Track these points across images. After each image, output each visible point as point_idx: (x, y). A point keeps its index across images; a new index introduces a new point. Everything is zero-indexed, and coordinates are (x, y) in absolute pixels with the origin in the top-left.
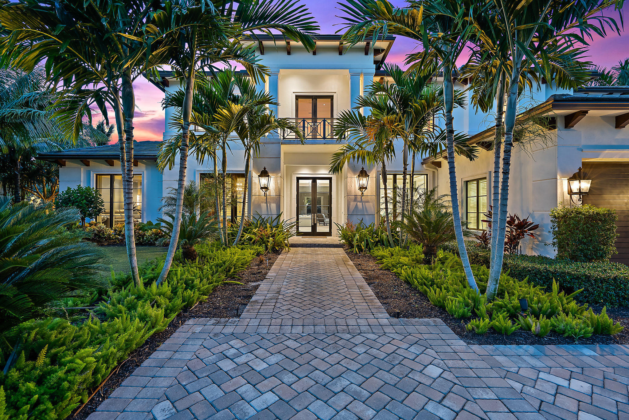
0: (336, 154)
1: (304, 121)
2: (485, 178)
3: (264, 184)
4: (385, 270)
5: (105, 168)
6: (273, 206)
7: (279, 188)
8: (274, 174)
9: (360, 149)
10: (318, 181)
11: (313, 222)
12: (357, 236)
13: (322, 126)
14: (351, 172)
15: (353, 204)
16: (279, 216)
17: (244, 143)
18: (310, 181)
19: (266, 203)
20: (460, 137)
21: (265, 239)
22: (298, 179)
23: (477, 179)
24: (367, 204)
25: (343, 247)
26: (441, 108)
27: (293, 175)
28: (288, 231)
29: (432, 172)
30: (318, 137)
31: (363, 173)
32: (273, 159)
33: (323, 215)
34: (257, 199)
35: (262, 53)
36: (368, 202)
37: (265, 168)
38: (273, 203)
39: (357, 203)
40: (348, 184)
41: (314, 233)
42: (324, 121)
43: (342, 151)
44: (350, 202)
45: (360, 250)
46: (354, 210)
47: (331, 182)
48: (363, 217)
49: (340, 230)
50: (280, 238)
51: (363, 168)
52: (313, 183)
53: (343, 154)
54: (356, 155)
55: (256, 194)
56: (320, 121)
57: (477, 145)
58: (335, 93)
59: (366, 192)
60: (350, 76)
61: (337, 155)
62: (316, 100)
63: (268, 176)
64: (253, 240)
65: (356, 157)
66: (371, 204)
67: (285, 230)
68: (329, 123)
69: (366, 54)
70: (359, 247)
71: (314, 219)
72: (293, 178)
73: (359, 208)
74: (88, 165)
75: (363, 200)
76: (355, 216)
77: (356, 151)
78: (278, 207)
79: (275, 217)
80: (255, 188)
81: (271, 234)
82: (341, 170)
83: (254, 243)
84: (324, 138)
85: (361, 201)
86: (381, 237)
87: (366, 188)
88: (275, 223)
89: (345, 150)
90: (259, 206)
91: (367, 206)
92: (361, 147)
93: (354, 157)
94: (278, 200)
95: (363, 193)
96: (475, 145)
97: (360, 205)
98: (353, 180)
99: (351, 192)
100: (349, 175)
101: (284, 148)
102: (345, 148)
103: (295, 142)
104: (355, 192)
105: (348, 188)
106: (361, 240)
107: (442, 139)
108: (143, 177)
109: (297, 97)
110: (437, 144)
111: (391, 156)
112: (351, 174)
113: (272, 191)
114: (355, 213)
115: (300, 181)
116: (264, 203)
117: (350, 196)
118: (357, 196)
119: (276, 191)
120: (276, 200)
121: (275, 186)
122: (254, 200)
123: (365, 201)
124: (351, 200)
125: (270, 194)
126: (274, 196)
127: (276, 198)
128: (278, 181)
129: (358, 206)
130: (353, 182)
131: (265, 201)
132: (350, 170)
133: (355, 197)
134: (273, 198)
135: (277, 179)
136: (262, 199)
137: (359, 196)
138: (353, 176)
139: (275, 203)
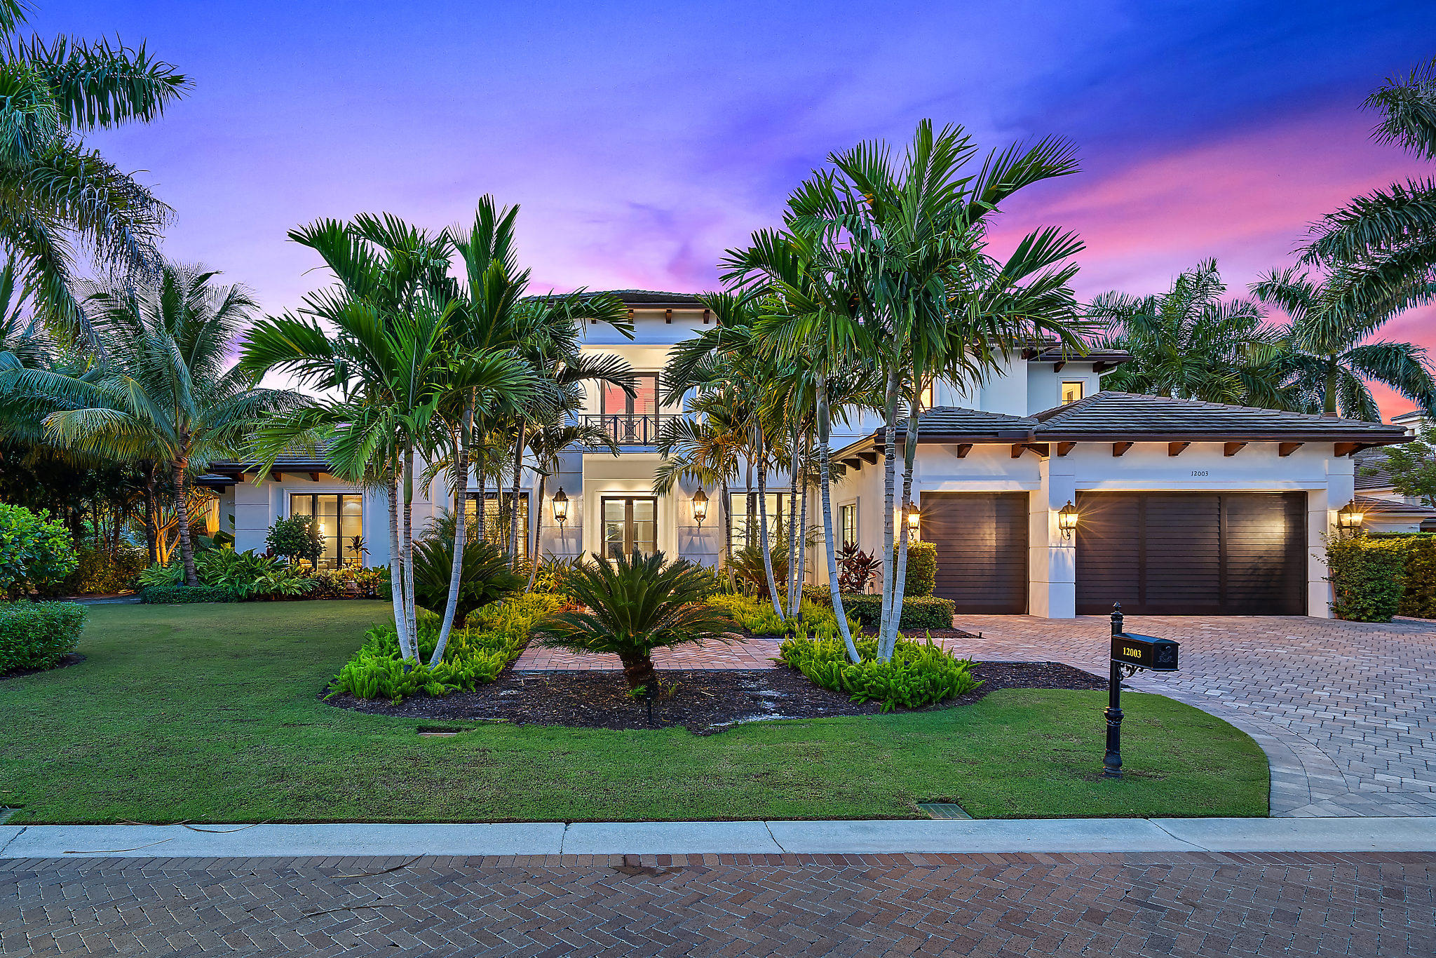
1: (614, 419)
3: (559, 511)
5: (306, 485)
6: (572, 542)
7: (579, 516)
8: (573, 497)
10: (635, 502)
13: (642, 427)
14: (683, 493)
15: (686, 539)
17: (538, 459)
18: (623, 502)
19: (562, 537)
22: (604, 499)
23: (851, 505)
24: (706, 538)
27: (596, 494)
30: (636, 442)
31: (701, 495)
32: (572, 475)
34: (549, 532)
36: (708, 536)
37: (562, 489)
38: (572, 538)
39: (691, 538)
40: (681, 510)
42: (645, 418)
43: (670, 465)
44: (683, 536)
46: (687, 545)
47: (655, 504)
48: (702, 556)
51: (700, 489)
52: (628, 506)
54: (690, 470)
55: (547, 524)
56: (639, 419)
59: (704, 523)
63: (567, 500)
66: (712, 538)
68: (651, 421)
72: (596, 499)
73: (696, 545)
74: (279, 480)
75: (701, 533)
76: (689, 556)
78: (579, 543)
79: (574, 558)
80: (546, 517)
82: (669, 490)
84: (645, 443)
85: (698, 535)
87: (704, 516)
90: (552, 542)
91: (707, 542)
93: (687, 473)
94: (578, 533)
95: (700, 524)
97: (696, 539)
98: (687, 505)
99: (683, 521)
100: (681, 498)
101: (587, 458)
103: (602, 449)
104: (690, 521)
105: (680, 515)
112: (683, 496)
113: (570, 521)
114: (689, 552)
115: (606, 502)
116: (559, 538)
117: (682, 527)
118: (692, 528)
119: (575, 520)
120: (576, 534)
121: (574, 513)
122: (545, 533)
123: (704, 534)
124: (683, 533)
125: (567, 525)
126: (573, 528)
127: (576, 531)
128: (578, 507)
129: (694, 542)
130: (687, 507)
131: (560, 536)
132: (681, 491)
133: (689, 529)
134: (572, 531)
135: (577, 503)
136: (555, 533)
137: (696, 528)
138: (686, 499)
139: (575, 538)
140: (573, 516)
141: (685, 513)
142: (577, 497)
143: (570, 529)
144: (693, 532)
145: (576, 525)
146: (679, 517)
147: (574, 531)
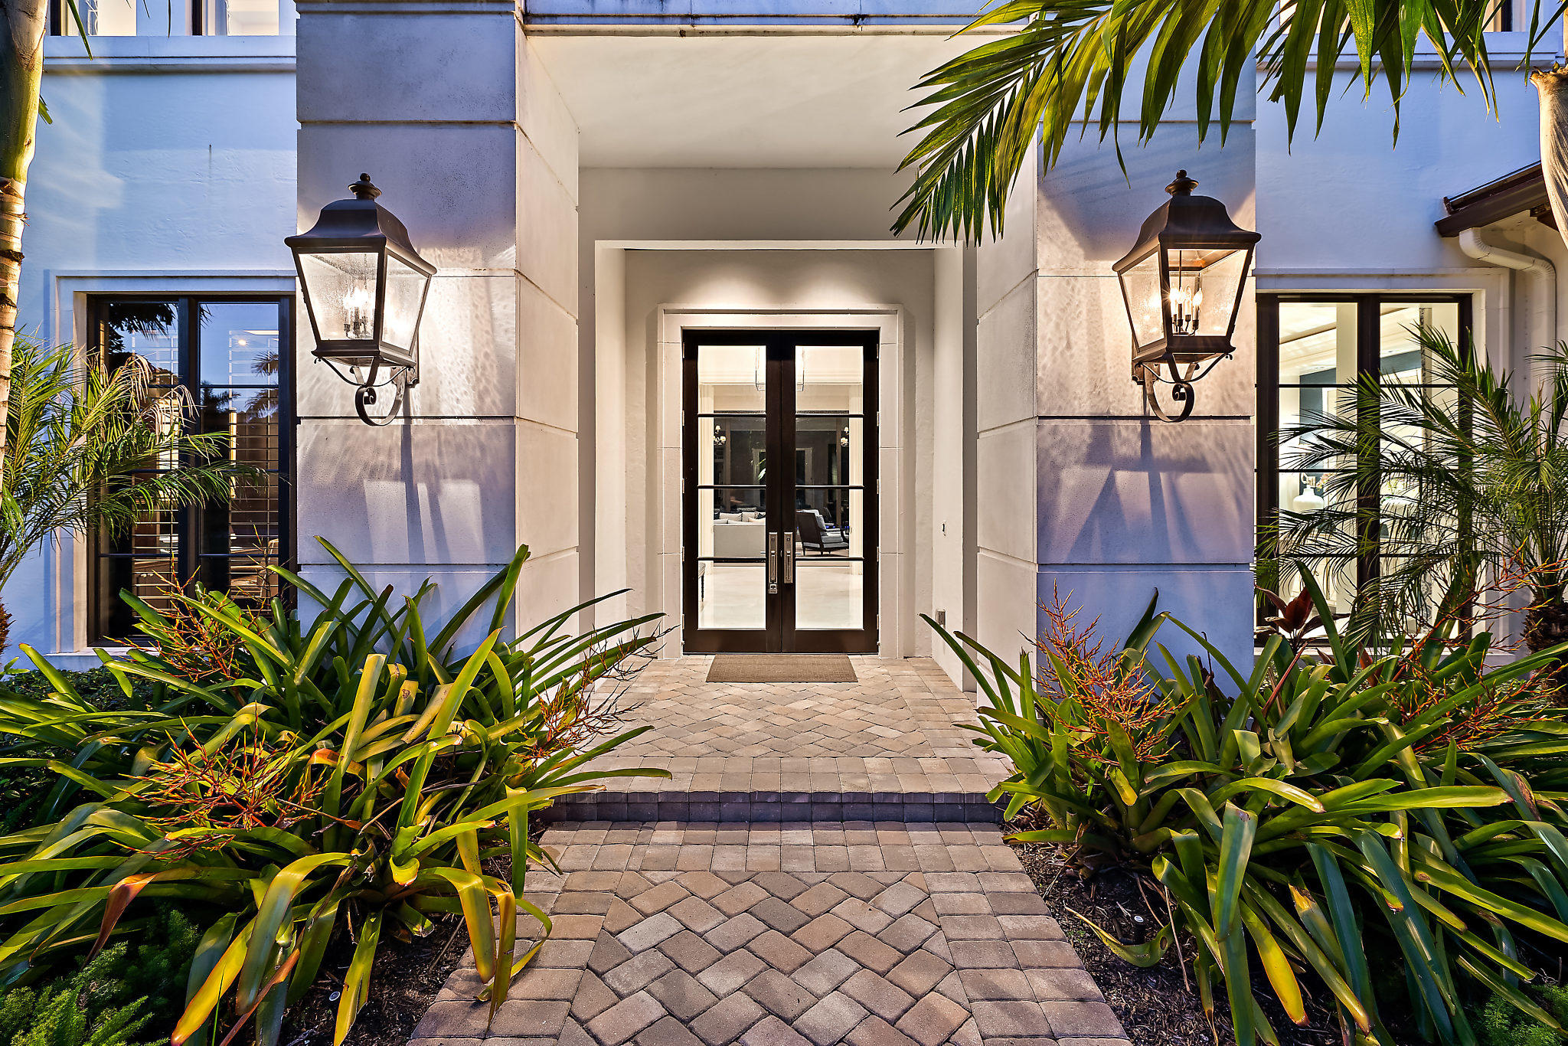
3: (342, 313)
6: (462, 497)
7: (502, 361)
8: (467, 253)
10: (803, 354)
11: (774, 576)
14: (1065, 233)
15: (1078, 480)
16: (503, 574)
18: (758, 352)
19: (406, 474)
22: (693, 340)
24: (1186, 481)
27: (663, 319)
32: (455, 135)
33: (817, 514)
34: (335, 447)
36: (1196, 464)
37: (364, 190)
38: (460, 476)
39: (1110, 481)
40: (1046, 328)
41: (780, 634)
44: (1056, 468)
46: (1086, 533)
48: (1161, 581)
51: (1186, 185)
52: (776, 364)
66: (1219, 479)
67: (552, 693)
71: (781, 561)
72: (663, 334)
73: (1129, 516)
75: (1161, 449)
76: (1096, 575)
78: (500, 508)
79: (472, 582)
82: (997, 204)
85: (1145, 460)
91: (1188, 498)
94: (497, 454)
97: (1133, 486)
98: (1082, 297)
99: (1062, 386)
103: (632, 6)
104: (1097, 388)
105: (1045, 360)
112: (1058, 249)
113: (449, 386)
114: (1096, 556)
115: (702, 350)
116: (387, 478)
117: (1054, 422)
118: (1108, 423)
119: (478, 380)
120: (478, 454)
121: (469, 347)
122: (311, 451)
123: (1173, 456)
124: (1064, 453)
125: (431, 408)
126: (466, 422)
127: (483, 438)
128: (498, 309)
129: (1123, 498)
130: (1084, 309)
131: (397, 464)
132: (1055, 220)
133: (1094, 427)
134: (460, 439)
135: (488, 291)
136: (369, 450)
137: (1131, 423)
138: (1082, 265)
139: (475, 477)
140: (469, 361)
141: (1073, 339)
142: (491, 249)
143: (448, 429)
144: (1116, 442)
145: (480, 408)
146: (1040, 363)
147: (470, 437)
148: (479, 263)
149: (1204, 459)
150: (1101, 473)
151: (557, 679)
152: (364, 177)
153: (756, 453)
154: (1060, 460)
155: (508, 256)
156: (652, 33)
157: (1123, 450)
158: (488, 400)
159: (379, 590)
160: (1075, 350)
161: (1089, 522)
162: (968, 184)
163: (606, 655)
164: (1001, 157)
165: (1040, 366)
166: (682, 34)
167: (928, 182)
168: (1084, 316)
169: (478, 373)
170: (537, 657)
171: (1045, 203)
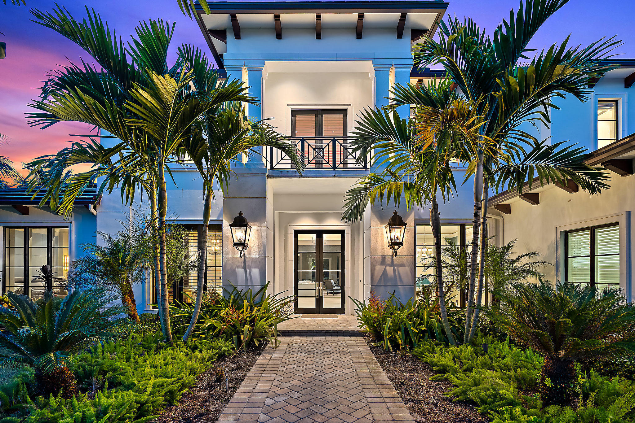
0: (352, 191)
1: (303, 141)
2: (617, 224)
3: (239, 238)
4: (459, 402)
5: (15, 217)
6: (256, 272)
7: (264, 245)
8: (257, 223)
9: (394, 179)
10: (325, 236)
11: (318, 294)
12: (389, 322)
13: (331, 149)
14: (376, 219)
15: (379, 269)
16: (264, 287)
18: (314, 236)
19: (245, 267)
20: (570, 154)
21: (239, 327)
22: (297, 232)
23: (592, 227)
24: (399, 268)
25: (363, 336)
26: (542, 101)
27: (289, 228)
28: (277, 311)
29: (494, 221)
30: (325, 166)
31: (397, 221)
32: (254, 200)
33: (332, 281)
34: (230, 262)
35: (238, 36)
36: (402, 265)
37: (241, 214)
38: (255, 268)
39: (385, 268)
40: (372, 238)
41: (319, 309)
42: (334, 141)
43: (363, 186)
44: (374, 266)
45: (396, 346)
46: (380, 279)
47: (343, 239)
48: (396, 288)
49: (360, 311)
50: (263, 324)
51: (396, 213)
52: (318, 239)
53: (365, 189)
54: (385, 192)
55: (227, 253)
56: (328, 141)
57: (603, 167)
58: (350, 105)
59: (400, 251)
60: (374, 70)
61: (355, 193)
62: (322, 116)
63: (246, 226)
64: (217, 330)
65: (385, 195)
66: (408, 268)
68: (341, 144)
69: (400, 36)
70: (393, 341)
71: (319, 290)
72: (289, 231)
73: (389, 276)
75: (395, 262)
76: (382, 287)
77: (386, 184)
78: (263, 274)
79: (258, 288)
80: (227, 245)
81: (249, 317)
82: (361, 216)
83: (217, 336)
84: (334, 167)
85: (392, 264)
86: (428, 322)
87: (401, 244)
88: (257, 299)
89: (368, 183)
90: (233, 272)
91: (401, 272)
92: (395, 176)
93: (381, 195)
94: (262, 263)
95: (396, 252)
96: (599, 166)
97: (390, 270)
98: (380, 232)
99: (376, 250)
100: (373, 224)
101: (272, 184)
102: (367, 180)
103: (289, 173)
104: (383, 250)
105: (372, 244)
106: (396, 327)
107: (536, 159)
108: (71, 230)
109: (294, 113)
110: (527, 167)
111: (449, 188)
112: (375, 222)
113: (253, 250)
114: (382, 283)
115: (299, 235)
116: (241, 268)
117: (374, 257)
118: (385, 257)
119: (259, 249)
120: (259, 263)
121: (257, 242)
122: (226, 262)
123: (398, 263)
124: (376, 263)
125: (249, 254)
126: (257, 257)
127: (260, 260)
128: (263, 235)
129: (388, 272)
130: (380, 234)
131: (243, 265)
132: (374, 216)
133: (382, 258)
134: (255, 260)
135: (261, 230)
136: (237, 262)
137: (390, 257)
138: (380, 226)
139: (258, 268)
140: (257, 245)
141: (378, 240)
142: (261, 223)
143: (253, 258)
144: (386, 260)
145: (259, 254)
146: (371, 245)
147: (257, 260)
148: (259, 226)
149: (404, 264)
150: (383, 267)
151: (275, 307)
152: (241, 211)
153: (310, 260)
154: (375, 264)
155: (265, 224)
156: (293, 178)
157: (388, 262)
158: (261, 253)
159: (240, 290)
160: (378, 242)
161: (381, 277)
162: (355, 212)
163: (284, 303)
164: (361, 207)
165: (371, 246)
166: (299, 178)
167: (348, 211)
168: (380, 235)
169: (259, 247)
170: (271, 303)
171: (372, 213)
